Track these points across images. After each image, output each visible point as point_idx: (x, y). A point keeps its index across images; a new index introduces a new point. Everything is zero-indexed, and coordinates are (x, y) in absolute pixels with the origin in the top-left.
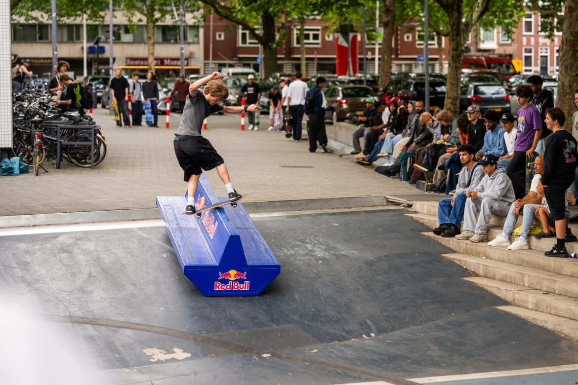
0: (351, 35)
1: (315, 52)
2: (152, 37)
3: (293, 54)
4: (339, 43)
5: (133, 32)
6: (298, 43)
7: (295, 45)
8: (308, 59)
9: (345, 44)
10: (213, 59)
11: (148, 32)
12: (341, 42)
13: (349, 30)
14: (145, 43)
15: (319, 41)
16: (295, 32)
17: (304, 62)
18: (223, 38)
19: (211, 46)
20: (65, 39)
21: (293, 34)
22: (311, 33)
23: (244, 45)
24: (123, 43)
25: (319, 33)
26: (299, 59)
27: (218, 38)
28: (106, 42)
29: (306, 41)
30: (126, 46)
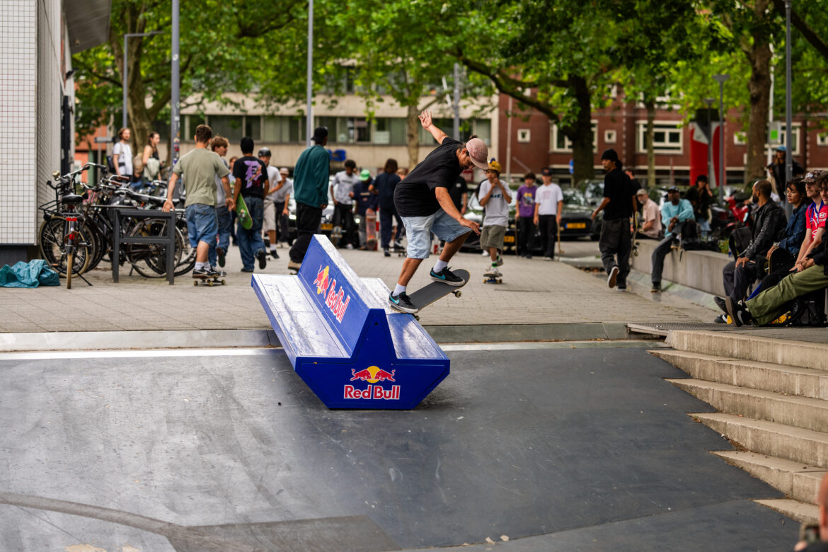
0: (714, 126)
1: (671, 160)
2: (415, 135)
3: (639, 164)
4: (695, 138)
5: (390, 130)
6: (645, 147)
7: (642, 150)
8: (658, 172)
9: (704, 140)
10: (512, 172)
11: (410, 128)
12: (699, 137)
13: (709, 119)
14: (407, 146)
15: (680, 144)
16: (642, 130)
17: (653, 176)
18: (528, 138)
19: (509, 150)
20: (286, 138)
21: (639, 133)
22: (667, 131)
23: (561, 150)
24: (374, 145)
25: (680, 131)
26: (645, 172)
27: (520, 138)
28: (347, 144)
29: (655, 144)
30: (378, 150)
